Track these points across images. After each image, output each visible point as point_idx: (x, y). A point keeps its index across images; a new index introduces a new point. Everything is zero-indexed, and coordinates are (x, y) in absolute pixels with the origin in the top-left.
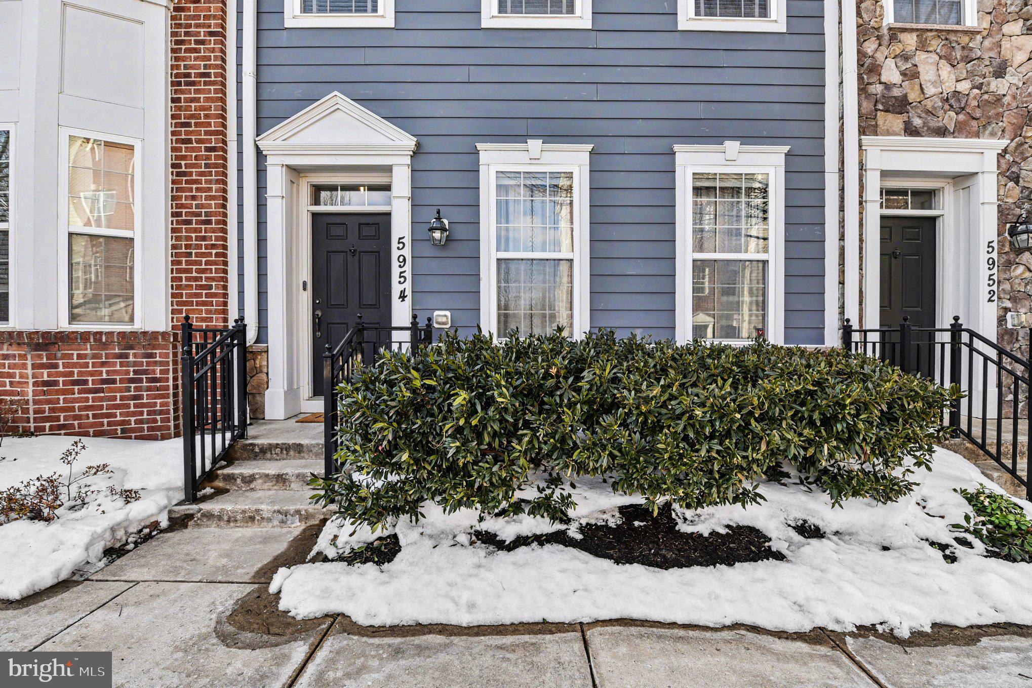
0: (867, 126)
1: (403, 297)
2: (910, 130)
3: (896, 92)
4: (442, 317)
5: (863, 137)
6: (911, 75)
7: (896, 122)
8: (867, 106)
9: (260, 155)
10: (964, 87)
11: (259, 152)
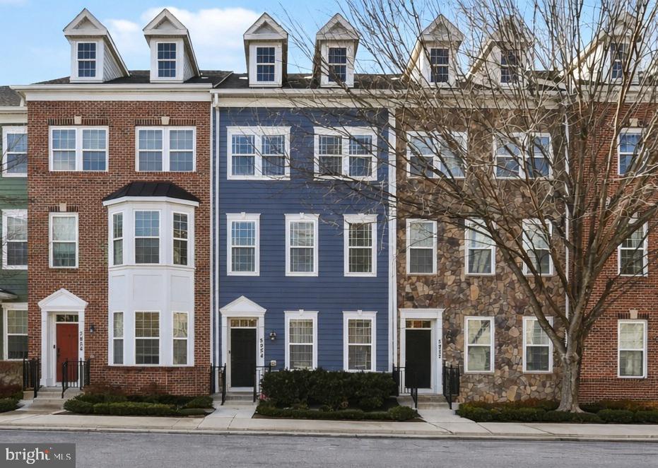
0: (400, 305)
1: (262, 356)
2: (415, 307)
3: (410, 295)
4: (273, 362)
5: (400, 309)
6: (415, 289)
7: (409, 303)
8: (401, 299)
9: (220, 314)
10: (431, 292)
11: (219, 312)
